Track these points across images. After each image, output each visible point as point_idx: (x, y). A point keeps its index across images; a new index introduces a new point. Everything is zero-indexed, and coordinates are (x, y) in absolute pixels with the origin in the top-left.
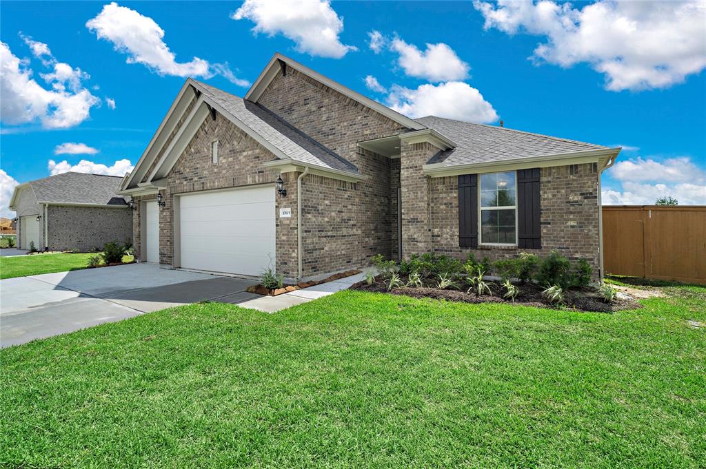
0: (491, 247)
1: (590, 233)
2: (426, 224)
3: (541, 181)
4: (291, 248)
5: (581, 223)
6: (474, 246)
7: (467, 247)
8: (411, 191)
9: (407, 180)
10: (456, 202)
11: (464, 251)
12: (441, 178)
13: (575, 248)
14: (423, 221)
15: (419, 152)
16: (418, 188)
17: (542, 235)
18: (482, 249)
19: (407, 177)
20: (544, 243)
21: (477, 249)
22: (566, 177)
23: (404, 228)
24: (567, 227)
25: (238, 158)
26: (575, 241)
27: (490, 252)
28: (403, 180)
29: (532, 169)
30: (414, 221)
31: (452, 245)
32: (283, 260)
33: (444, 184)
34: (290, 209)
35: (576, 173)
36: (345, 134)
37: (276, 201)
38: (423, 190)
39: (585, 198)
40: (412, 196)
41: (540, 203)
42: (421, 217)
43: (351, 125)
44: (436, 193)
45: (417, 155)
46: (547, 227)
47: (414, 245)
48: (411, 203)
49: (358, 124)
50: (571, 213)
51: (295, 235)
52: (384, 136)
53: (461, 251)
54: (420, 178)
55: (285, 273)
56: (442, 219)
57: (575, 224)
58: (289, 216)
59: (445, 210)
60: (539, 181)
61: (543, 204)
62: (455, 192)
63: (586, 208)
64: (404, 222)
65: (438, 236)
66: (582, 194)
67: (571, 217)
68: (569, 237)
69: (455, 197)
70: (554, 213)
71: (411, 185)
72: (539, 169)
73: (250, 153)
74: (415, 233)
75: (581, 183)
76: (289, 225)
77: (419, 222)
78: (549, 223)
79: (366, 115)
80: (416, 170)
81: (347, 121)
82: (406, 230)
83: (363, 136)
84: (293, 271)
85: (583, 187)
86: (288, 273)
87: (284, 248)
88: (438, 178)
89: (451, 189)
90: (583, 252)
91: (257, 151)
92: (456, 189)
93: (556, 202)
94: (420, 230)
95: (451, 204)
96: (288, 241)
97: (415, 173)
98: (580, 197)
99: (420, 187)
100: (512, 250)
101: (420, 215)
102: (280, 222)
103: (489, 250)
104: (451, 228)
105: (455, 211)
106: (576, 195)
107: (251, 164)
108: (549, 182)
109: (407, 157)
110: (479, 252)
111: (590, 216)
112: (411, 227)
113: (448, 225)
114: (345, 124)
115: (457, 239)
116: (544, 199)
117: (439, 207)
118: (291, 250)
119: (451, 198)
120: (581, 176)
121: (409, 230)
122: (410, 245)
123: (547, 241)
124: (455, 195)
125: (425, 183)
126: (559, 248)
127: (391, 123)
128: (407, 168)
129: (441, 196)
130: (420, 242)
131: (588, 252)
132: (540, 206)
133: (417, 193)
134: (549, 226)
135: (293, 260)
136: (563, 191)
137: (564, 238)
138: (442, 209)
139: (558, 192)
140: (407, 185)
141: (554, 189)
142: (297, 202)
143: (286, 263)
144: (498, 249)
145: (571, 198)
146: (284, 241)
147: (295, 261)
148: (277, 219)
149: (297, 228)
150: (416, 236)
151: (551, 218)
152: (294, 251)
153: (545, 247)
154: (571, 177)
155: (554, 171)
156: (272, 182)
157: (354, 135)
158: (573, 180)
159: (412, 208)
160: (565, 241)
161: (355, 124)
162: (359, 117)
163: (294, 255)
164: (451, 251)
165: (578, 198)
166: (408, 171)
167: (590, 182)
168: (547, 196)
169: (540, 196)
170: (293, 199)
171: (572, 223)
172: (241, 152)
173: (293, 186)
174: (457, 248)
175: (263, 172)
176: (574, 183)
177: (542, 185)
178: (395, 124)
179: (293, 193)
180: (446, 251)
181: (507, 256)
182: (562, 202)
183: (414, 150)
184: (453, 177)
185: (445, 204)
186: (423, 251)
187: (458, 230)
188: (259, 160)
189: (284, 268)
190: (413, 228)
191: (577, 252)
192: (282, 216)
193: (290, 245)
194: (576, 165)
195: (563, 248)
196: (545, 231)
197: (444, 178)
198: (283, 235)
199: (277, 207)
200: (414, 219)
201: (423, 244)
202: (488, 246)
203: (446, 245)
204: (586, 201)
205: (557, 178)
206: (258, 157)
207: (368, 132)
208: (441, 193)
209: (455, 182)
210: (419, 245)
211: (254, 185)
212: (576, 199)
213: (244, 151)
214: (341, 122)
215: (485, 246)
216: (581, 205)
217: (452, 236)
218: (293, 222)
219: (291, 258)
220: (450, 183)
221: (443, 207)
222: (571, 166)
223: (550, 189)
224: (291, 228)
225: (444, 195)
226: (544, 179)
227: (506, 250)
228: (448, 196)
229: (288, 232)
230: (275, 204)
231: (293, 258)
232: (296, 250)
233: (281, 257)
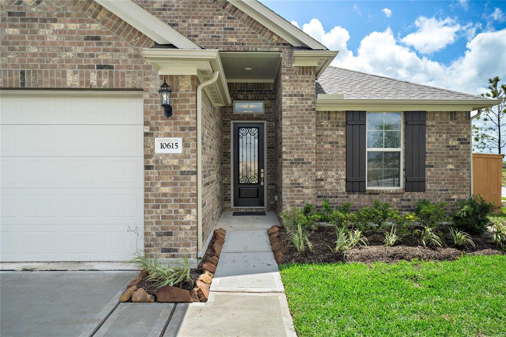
0: (380, 191)
1: (464, 176)
2: (313, 166)
3: (427, 124)
4: (182, 207)
5: (457, 166)
6: (362, 191)
7: (354, 192)
8: (296, 125)
9: (290, 110)
10: (342, 142)
11: (351, 196)
12: (325, 112)
13: (453, 190)
14: (310, 163)
15: (307, 77)
16: (303, 121)
17: (426, 178)
18: (370, 194)
19: (291, 107)
20: (428, 186)
21: (365, 194)
22: (447, 123)
23: (284, 171)
24: (447, 169)
25: (35, 32)
26: (453, 183)
27: (377, 197)
28: (285, 110)
29: (420, 112)
30: (299, 162)
31: (337, 190)
32: (162, 228)
33: (329, 119)
34: (179, 140)
35: (455, 119)
36: (196, 36)
37: (146, 123)
38: (311, 125)
39: (461, 143)
40: (296, 130)
41: (425, 146)
42: (307, 157)
43: (205, 25)
44: (320, 130)
45: (303, 81)
46: (431, 170)
47: (299, 191)
48: (295, 140)
49: (218, 25)
50: (450, 157)
51: (192, 184)
52: (259, 49)
53: (347, 197)
54: (306, 110)
55: (169, 251)
56: (327, 160)
57: (453, 167)
58: (179, 150)
59: (330, 150)
60: (425, 125)
61: (428, 147)
62: (342, 130)
63: (462, 152)
64: (285, 163)
65: (322, 180)
66: (459, 140)
67: (450, 160)
68: (448, 180)
69: (342, 136)
70: (436, 156)
71: (295, 117)
72: (425, 112)
73: (72, 26)
74: (300, 177)
75: (458, 129)
76: (176, 167)
77: (305, 163)
78: (432, 167)
79: (230, 15)
80: (302, 99)
81: (199, 17)
82: (288, 174)
83: (226, 44)
84: (188, 245)
85: (460, 133)
86: (176, 250)
87: (165, 207)
88: (322, 112)
89: (338, 126)
90: (459, 193)
91: (95, 27)
92: (343, 126)
93: (439, 146)
94: (306, 174)
95: (337, 143)
96: (175, 195)
97: (301, 103)
98: (457, 142)
99: (308, 121)
100: (399, 194)
101: (306, 156)
102: (157, 161)
103: (378, 194)
104: (337, 170)
105: (342, 151)
106: (454, 140)
107: (79, 50)
108: (433, 126)
109: (291, 81)
110: (366, 197)
111: (465, 160)
112: (294, 169)
113: (334, 167)
114: (196, 21)
115: (343, 183)
116: (429, 143)
117: (322, 146)
118: (181, 210)
119: (338, 136)
120: (458, 123)
121: (293, 173)
122: (293, 191)
123: (430, 183)
124: (342, 133)
125: (313, 117)
126: (441, 190)
127: (268, 34)
128: (291, 96)
129: (326, 133)
130: (307, 188)
131: (463, 193)
132: (425, 149)
133: (303, 128)
134: (432, 169)
135: (188, 227)
136: (444, 136)
137: (444, 180)
138: (326, 149)
139: (440, 136)
140: (290, 117)
141: (437, 133)
142: (195, 128)
143: (170, 234)
144: (387, 193)
145: (450, 142)
146: (165, 195)
147: (192, 228)
148: (147, 157)
149: (196, 173)
150: (301, 181)
151: (434, 161)
152: (189, 212)
153: (428, 190)
154: (451, 122)
155: (438, 115)
156: (135, 89)
157: (212, 40)
158: (453, 126)
159: (296, 146)
160: (446, 183)
161: (212, 25)
162: (220, 17)
163: (188, 218)
164: (337, 197)
165: (455, 143)
166: (291, 100)
167: (465, 129)
168: (431, 139)
169: (425, 139)
170: (188, 123)
171: (450, 167)
172: (44, 20)
173: (188, 101)
174: (343, 193)
175: (111, 67)
176: (453, 129)
177: (427, 128)
178: (274, 37)
179: (187, 113)
180: (331, 197)
181: (395, 200)
182: (443, 147)
183: (300, 74)
184: (339, 112)
185: (330, 143)
186: (310, 198)
187: (344, 172)
188: (100, 44)
189: (166, 242)
190: (298, 171)
191: (454, 194)
192: (158, 150)
193: (181, 201)
194: (455, 112)
195: (443, 190)
196: (428, 174)
197: (329, 112)
198: (163, 184)
199: (146, 134)
200: (299, 159)
201: (311, 190)
202: (377, 191)
203: (331, 190)
204: (461, 145)
205: (440, 123)
206: (97, 38)
207: (234, 40)
208: (326, 130)
209: (343, 118)
210: (306, 191)
211: (85, 90)
212: (454, 144)
213: (55, 21)
214: (188, 18)
215: (373, 190)
216: (458, 149)
217: (338, 180)
218: (188, 161)
219: (183, 223)
220: (336, 119)
221: (328, 146)
222: (451, 112)
223: (434, 133)
224: (182, 173)
225: (329, 133)
226: (429, 123)
227: (394, 194)
228: (334, 134)
229: (176, 178)
230: (144, 129)
231: (188, 223)
232: (194, 211)
233: (157, 223)
